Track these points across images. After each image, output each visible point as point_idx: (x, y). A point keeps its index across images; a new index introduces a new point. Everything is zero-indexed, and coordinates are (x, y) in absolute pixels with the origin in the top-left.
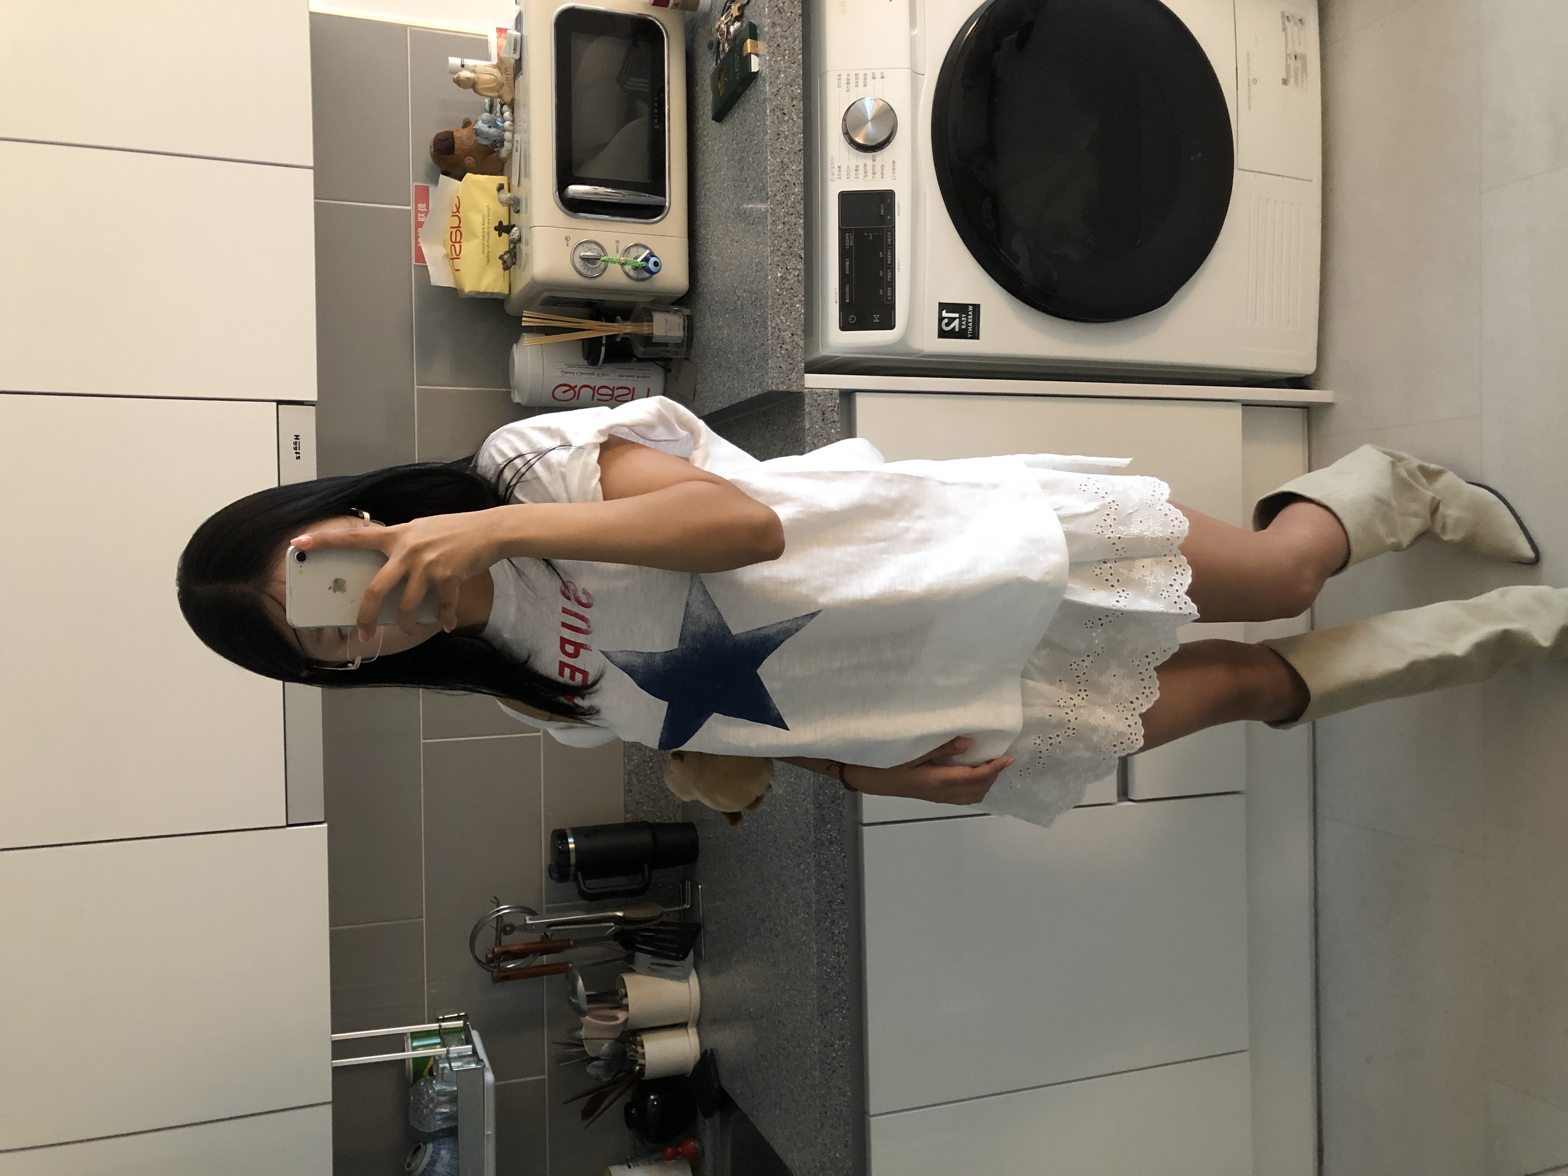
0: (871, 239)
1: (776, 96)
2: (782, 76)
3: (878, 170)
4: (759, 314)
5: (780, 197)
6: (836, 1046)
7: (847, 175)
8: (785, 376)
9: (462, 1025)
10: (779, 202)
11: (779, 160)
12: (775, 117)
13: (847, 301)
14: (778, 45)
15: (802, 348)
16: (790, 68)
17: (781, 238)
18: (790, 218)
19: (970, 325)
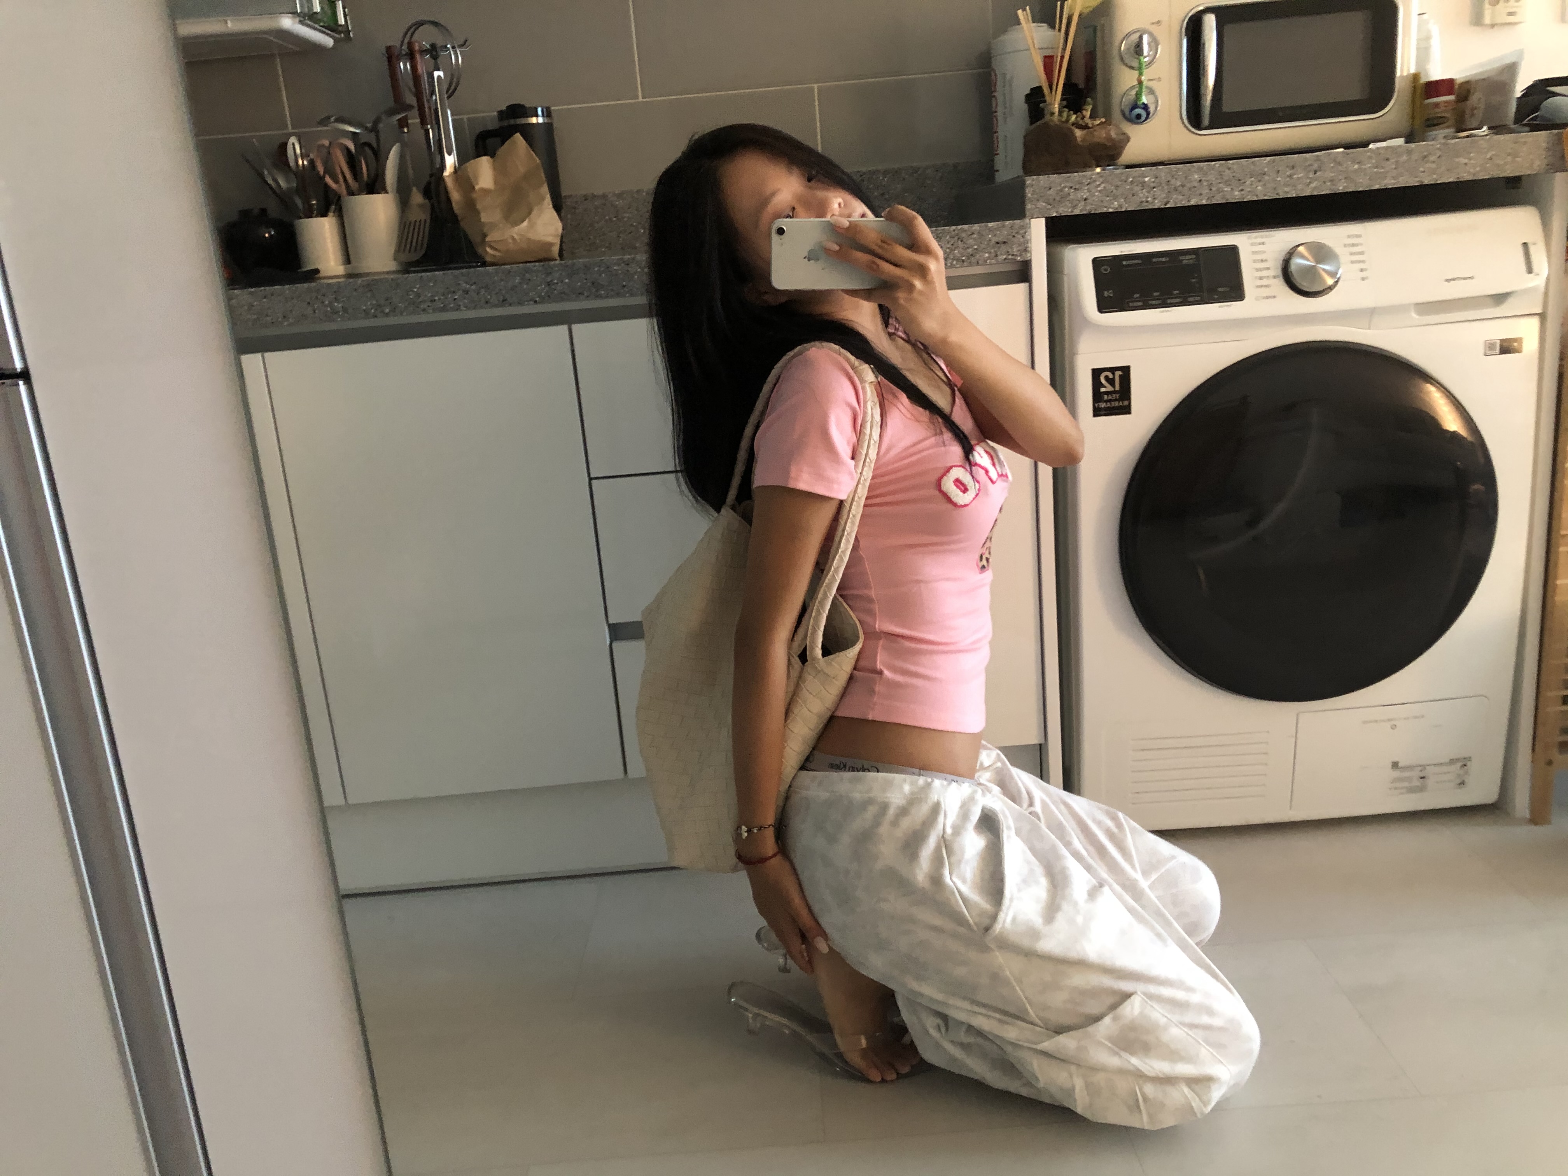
0: (1192, 280)
1: (1335, 161)
2: (1356, 166)
3: (1265, 282)
7: (1256, 252)
8: (1041, 195)
10: (1222, 173)
11: (1266, 170)
13: (1124, 263)
15: (1072, 212)
16: (1365, 175)
17: (1186, 177)
18: (1207, 187)
19: (1108, 403)
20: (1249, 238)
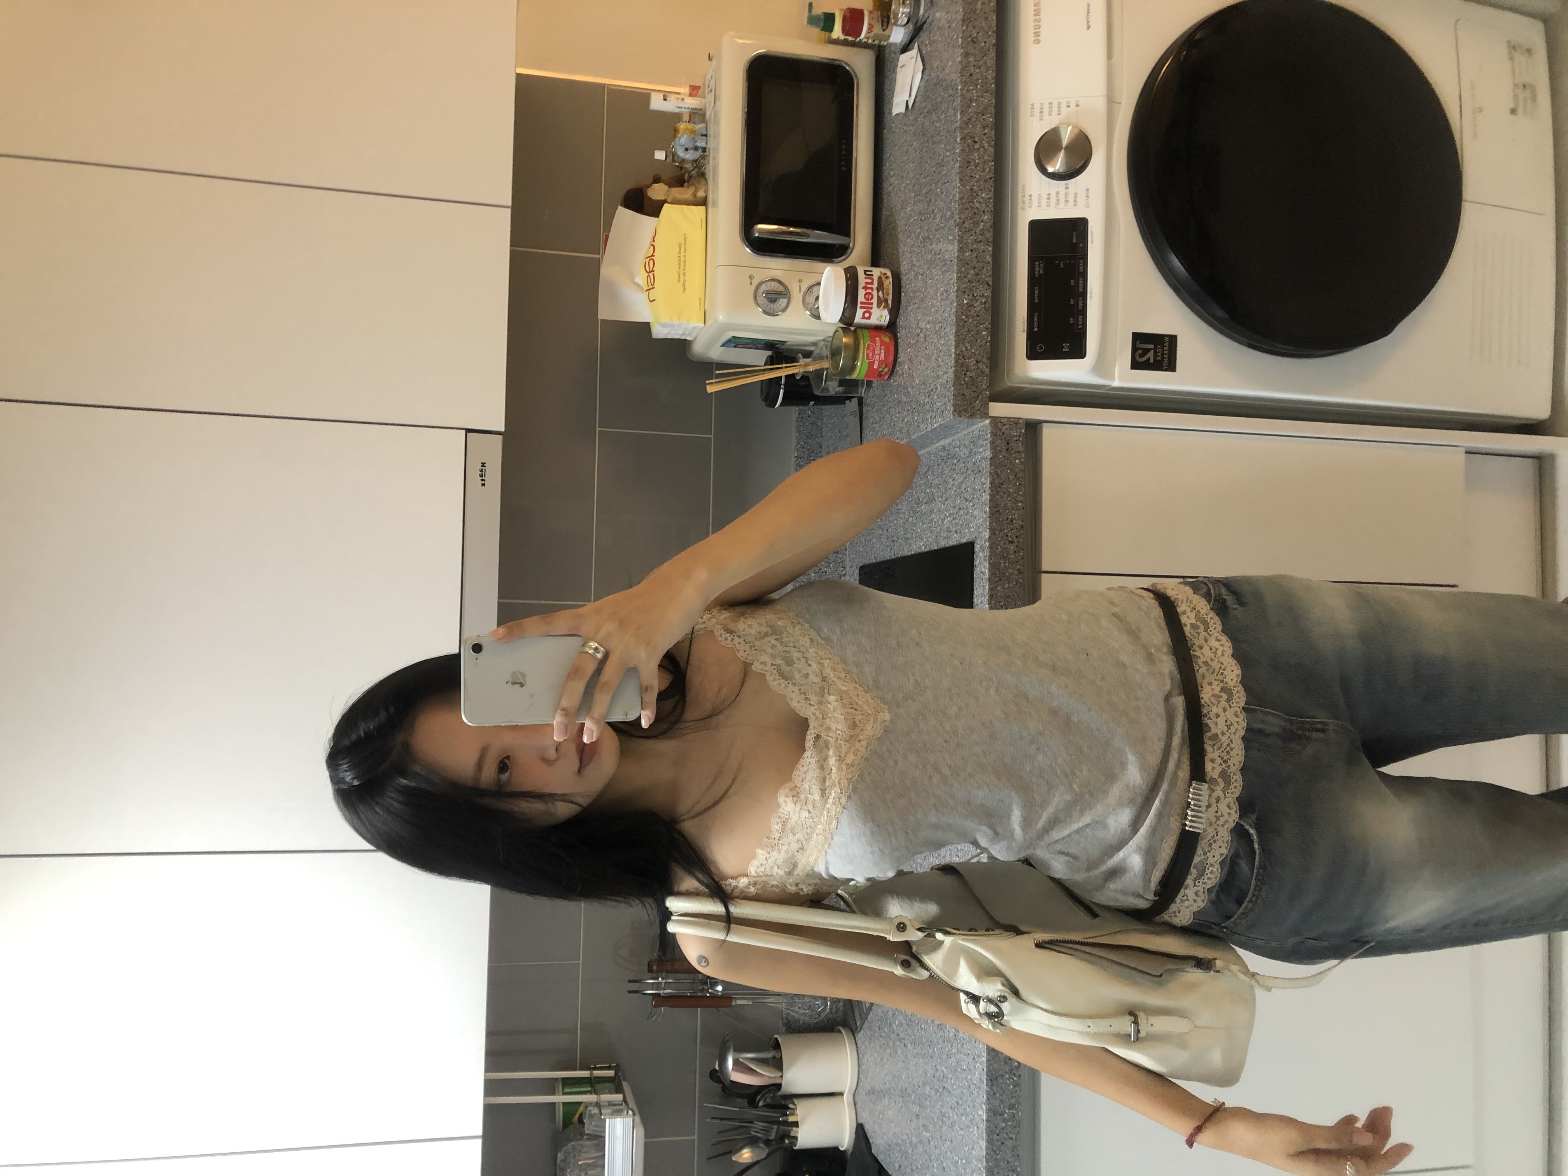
0: (1062, 266)
1: (967, 124)
2: (974, 104)
3: (1071, 198)
4: (943, 342)
5: (969, 224)
6: (1006, 1115)
7: (1039, 203)
8: (969, 404)
9: (613, 1075)
10: (967, 230)
11: (968, 188)
12: (966, 145)
13: (1036, 329)
14: (971, 75)
15: (987, 376)
16: (982, 97)
17: (968, 264)
18: (978, 245)
19: (1165, 356)
20: (1024, 209)
